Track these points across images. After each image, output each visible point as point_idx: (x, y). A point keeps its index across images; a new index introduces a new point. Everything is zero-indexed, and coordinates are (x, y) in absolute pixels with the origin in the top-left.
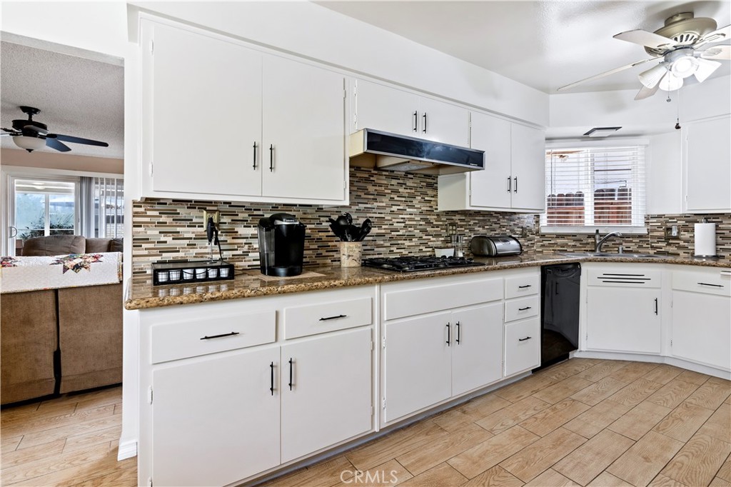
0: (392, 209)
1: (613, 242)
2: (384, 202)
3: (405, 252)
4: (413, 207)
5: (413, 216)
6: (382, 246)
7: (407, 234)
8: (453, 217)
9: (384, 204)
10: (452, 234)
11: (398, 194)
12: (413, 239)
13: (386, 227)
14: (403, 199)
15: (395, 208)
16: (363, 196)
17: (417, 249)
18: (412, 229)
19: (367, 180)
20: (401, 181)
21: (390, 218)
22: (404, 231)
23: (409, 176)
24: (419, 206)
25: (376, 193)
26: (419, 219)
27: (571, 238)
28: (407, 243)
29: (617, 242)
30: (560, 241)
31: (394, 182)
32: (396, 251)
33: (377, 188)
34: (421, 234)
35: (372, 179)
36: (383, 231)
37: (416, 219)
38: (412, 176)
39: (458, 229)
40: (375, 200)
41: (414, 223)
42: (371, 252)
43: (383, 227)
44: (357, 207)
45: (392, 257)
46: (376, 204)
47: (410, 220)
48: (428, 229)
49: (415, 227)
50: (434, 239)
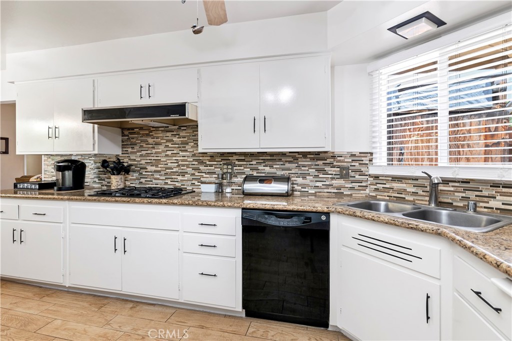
0: (167, 154)
1: (478, 193)
2: (161, 148)
3: (177, 184)
4: (186, 151)
5: (186, 158)
6: (158, 179)
7: (180, 171)
8: (230, 158)
9: (160, 150)
10: (227, 172)
11: (172, 142)
12: (186, 175)
13: (162, 166)
14: (177, 146)
15: (169, 153)
16: (145, 146)
17: (189, 183)
18: (185, 167)
19: (148, 135)
20: (175, 133)
21: (165, 160)
22: (178, 169)
23: (182, 128)
24: (192, 150)
25: (154, 143)
26: (192, 160)
27: (410, 181)
28: (180, 178)
29: (485, 193)
30: (396, 185)
31: (169, 134)
32: (169, 183)
33: (155, 140)
34: (193, 172)
35: (151, 134)
36: (160, 169)
37: (189, 160)
38: (185, 128)
39: (235, 168)
40: (153, 148)
41: (187, 163)
42: (151, 183)
43: (160, 166)
44: (141, 153)
45: (166, 187)
46: (154, 151)
47: (182, 161)
48: (200, 168)
49: (188, 166)
50: (208, 176)
